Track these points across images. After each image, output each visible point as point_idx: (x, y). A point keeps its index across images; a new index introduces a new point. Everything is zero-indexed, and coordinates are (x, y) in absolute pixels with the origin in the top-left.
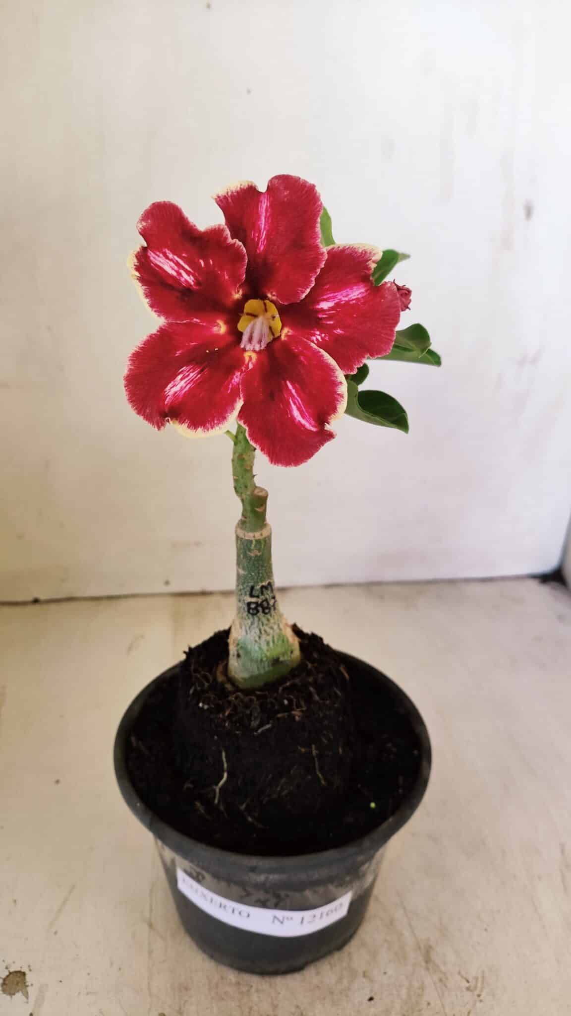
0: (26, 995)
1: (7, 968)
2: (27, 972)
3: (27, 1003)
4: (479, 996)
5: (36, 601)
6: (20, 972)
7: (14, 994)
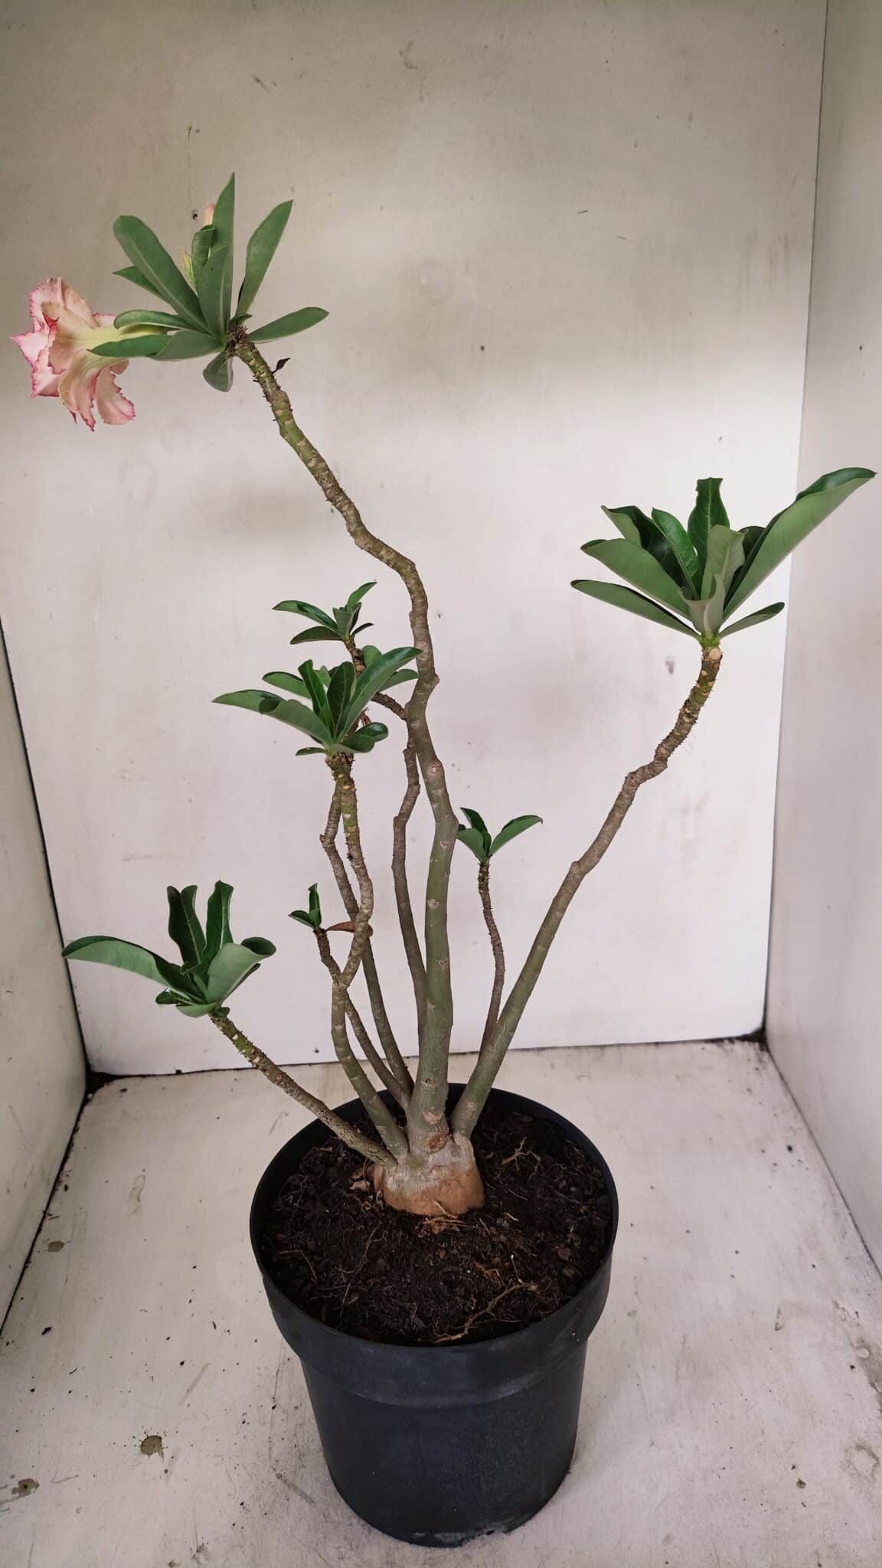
0: (163, 1456)
1: (145, 1433)
2: (163, 1437)
3: (163, 1461)
6: (156, 1436)
7: (152, 1454)
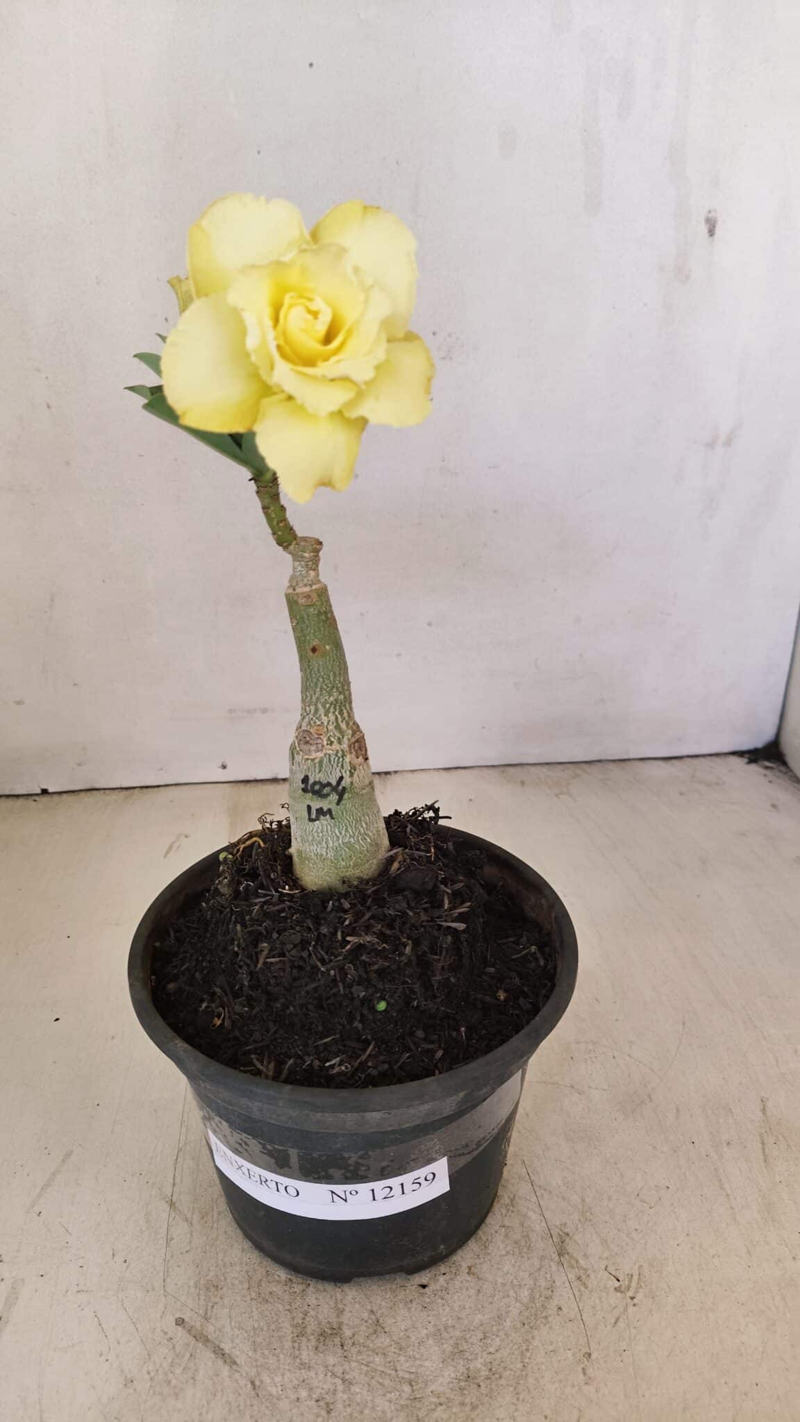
4: (632, 1298)
5: (45, 792)
